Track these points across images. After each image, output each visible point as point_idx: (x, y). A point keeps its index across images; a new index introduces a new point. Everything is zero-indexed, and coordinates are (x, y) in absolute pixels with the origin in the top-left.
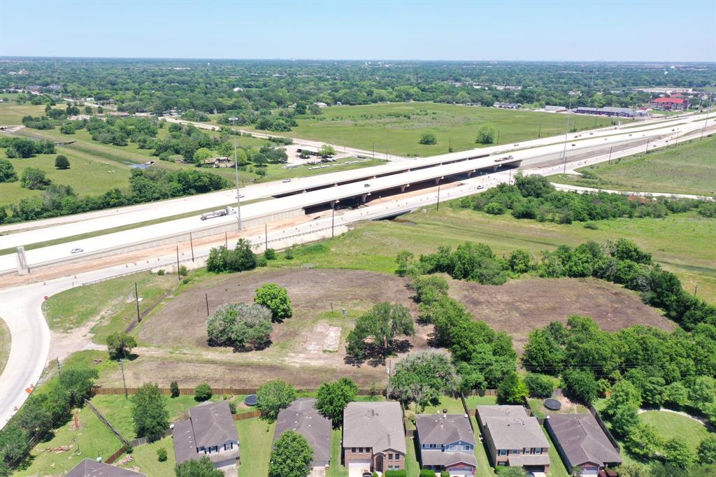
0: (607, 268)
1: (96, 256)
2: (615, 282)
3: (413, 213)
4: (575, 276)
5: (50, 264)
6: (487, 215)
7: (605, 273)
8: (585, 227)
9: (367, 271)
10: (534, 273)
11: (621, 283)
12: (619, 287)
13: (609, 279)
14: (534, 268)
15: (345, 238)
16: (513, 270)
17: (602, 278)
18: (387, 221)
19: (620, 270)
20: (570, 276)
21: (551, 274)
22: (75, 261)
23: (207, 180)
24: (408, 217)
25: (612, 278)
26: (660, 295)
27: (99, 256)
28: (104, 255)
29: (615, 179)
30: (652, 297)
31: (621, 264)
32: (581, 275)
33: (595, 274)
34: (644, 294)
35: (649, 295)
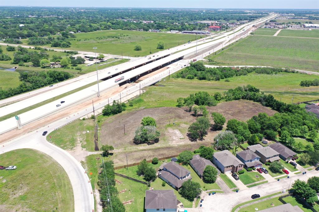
0: (247, 96)
1: (47, 116)
2: (250, 100)
3: (160, 82)
4: (237, 100)
5: (29, 123)
6: (188, 79)
7: (246, 97)
8: (225, 81)
9: (166, 107)
10: (223, 100)
11: (252, 100)
12: (252, 102)
13: (247, 99)
14: (222, 98)
15: (145, 95)
16: (217, 100)
17: (245, 99)
18: (153, 86)
19: (251, 95)
20: (235, 100)
21: (229, 100)
22: (39, 119)
23: (63, 75)
24: (160, 83)
25: (249, 99)
26: (269, 103)
27: (48, 116)
28: (50, 115)
29: (219, 61)
30: (266, 104)
31: (251, 93)
32: (239, 99)
33: (243, 98)
34: (263, 103)
35: (264, 103)
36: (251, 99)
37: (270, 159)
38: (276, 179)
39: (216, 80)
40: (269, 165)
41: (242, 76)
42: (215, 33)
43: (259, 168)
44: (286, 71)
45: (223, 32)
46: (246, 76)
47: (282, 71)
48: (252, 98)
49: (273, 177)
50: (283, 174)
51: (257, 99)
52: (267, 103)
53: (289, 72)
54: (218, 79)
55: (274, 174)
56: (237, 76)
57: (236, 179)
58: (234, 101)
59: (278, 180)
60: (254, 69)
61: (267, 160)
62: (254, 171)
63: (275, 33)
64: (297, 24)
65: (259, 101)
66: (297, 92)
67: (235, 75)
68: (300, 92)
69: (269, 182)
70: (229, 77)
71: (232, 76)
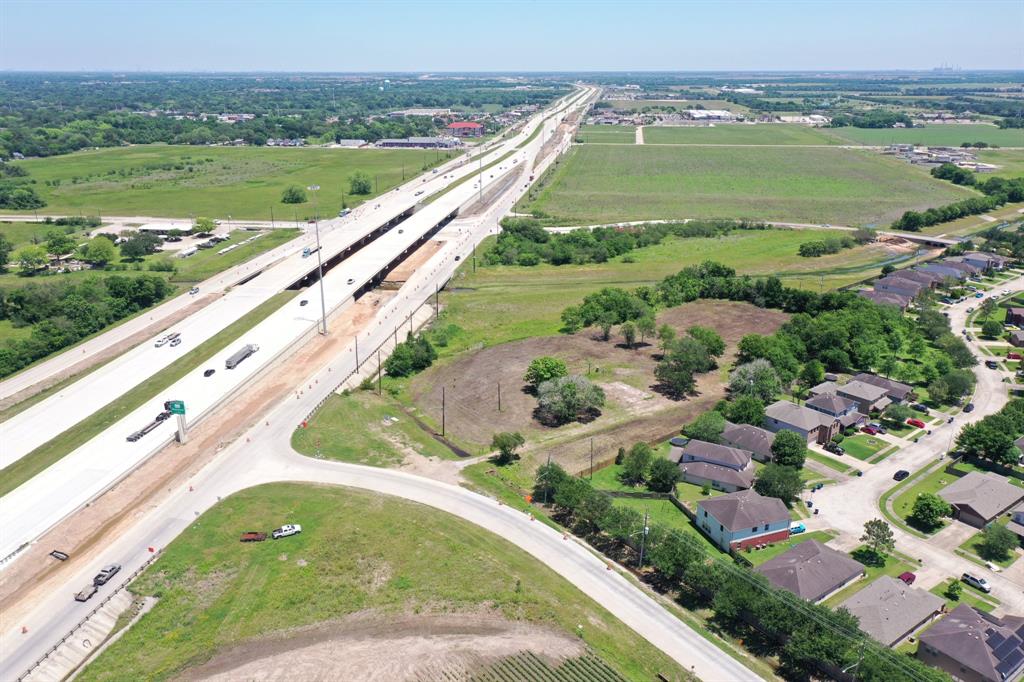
0: (711, 288)
2: (720, 299)
4: (690, 301)
6: (525, 267)
7: (710, 292)
10: (661, 305)
11: (725, 298)
12: (727, 302)
18: (443, 292)
19: (722, 286)
20: (687, 301)
21: (676, 303)
25: (717, 295)
26: (773, 297)
29: (562, 215)
30: (766, 301)
31: (720, 281)
32: (693, 299)
33: (702, 295)
34: (757, 300)
35: (762, 300)
36: (721, 296)
37: (876, 405)
38: (909, 440)
39: (599, 262)
40: (876, 417)
41: (652, 247)
42: (474, 143)
43: (862, 426)
44: (743, 227)
45: (495, 139)
46: (661, 245)
47: (734, 228)
48: (726, 291)
49: (901, 437)
50: (914, 429)
51: (738, 293)
52: (768, 299)
53: (751, 228)
54: (602, 259)
55: (899, 433)
56: (640, 246)
57: (839, 454)
58: (684, 305)
59: (916, 441)
60: (671, 227)
61: (871, 408)
62: (857, 434)
63: (634, 136)
64: (670, 112)
65: (747, 297)
66: (802, 271)
67: (635, 246)
68: (808, 270)
69: (901, 446)
70: (625, 251)
71: (631, 249)
